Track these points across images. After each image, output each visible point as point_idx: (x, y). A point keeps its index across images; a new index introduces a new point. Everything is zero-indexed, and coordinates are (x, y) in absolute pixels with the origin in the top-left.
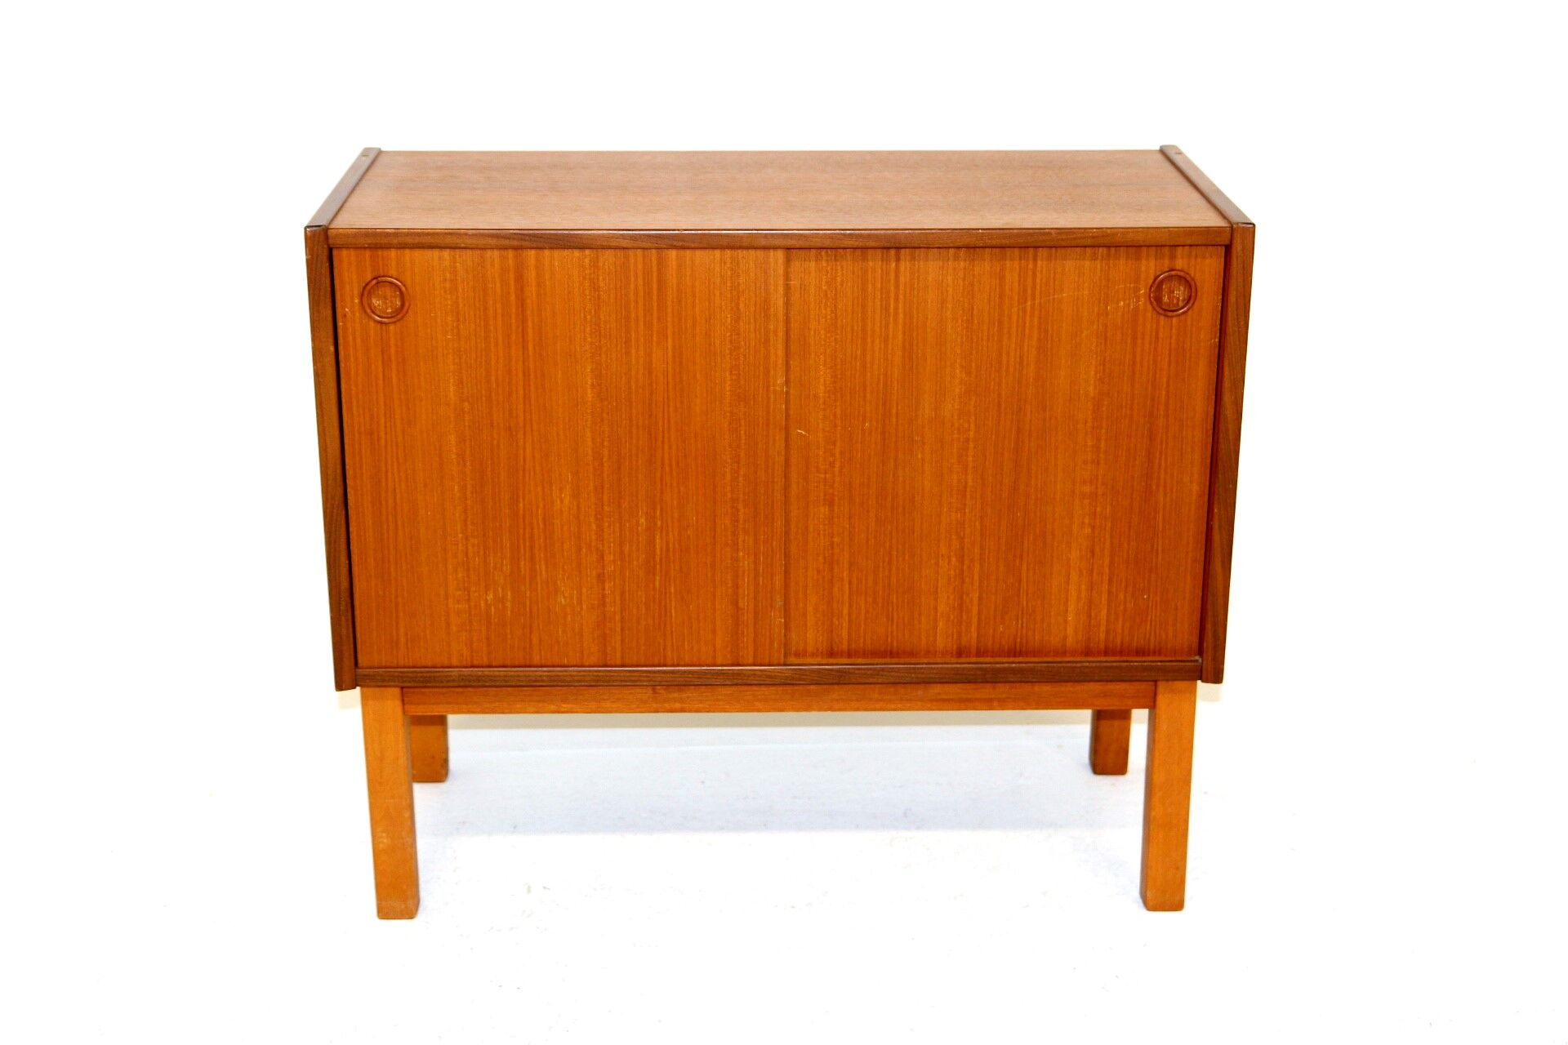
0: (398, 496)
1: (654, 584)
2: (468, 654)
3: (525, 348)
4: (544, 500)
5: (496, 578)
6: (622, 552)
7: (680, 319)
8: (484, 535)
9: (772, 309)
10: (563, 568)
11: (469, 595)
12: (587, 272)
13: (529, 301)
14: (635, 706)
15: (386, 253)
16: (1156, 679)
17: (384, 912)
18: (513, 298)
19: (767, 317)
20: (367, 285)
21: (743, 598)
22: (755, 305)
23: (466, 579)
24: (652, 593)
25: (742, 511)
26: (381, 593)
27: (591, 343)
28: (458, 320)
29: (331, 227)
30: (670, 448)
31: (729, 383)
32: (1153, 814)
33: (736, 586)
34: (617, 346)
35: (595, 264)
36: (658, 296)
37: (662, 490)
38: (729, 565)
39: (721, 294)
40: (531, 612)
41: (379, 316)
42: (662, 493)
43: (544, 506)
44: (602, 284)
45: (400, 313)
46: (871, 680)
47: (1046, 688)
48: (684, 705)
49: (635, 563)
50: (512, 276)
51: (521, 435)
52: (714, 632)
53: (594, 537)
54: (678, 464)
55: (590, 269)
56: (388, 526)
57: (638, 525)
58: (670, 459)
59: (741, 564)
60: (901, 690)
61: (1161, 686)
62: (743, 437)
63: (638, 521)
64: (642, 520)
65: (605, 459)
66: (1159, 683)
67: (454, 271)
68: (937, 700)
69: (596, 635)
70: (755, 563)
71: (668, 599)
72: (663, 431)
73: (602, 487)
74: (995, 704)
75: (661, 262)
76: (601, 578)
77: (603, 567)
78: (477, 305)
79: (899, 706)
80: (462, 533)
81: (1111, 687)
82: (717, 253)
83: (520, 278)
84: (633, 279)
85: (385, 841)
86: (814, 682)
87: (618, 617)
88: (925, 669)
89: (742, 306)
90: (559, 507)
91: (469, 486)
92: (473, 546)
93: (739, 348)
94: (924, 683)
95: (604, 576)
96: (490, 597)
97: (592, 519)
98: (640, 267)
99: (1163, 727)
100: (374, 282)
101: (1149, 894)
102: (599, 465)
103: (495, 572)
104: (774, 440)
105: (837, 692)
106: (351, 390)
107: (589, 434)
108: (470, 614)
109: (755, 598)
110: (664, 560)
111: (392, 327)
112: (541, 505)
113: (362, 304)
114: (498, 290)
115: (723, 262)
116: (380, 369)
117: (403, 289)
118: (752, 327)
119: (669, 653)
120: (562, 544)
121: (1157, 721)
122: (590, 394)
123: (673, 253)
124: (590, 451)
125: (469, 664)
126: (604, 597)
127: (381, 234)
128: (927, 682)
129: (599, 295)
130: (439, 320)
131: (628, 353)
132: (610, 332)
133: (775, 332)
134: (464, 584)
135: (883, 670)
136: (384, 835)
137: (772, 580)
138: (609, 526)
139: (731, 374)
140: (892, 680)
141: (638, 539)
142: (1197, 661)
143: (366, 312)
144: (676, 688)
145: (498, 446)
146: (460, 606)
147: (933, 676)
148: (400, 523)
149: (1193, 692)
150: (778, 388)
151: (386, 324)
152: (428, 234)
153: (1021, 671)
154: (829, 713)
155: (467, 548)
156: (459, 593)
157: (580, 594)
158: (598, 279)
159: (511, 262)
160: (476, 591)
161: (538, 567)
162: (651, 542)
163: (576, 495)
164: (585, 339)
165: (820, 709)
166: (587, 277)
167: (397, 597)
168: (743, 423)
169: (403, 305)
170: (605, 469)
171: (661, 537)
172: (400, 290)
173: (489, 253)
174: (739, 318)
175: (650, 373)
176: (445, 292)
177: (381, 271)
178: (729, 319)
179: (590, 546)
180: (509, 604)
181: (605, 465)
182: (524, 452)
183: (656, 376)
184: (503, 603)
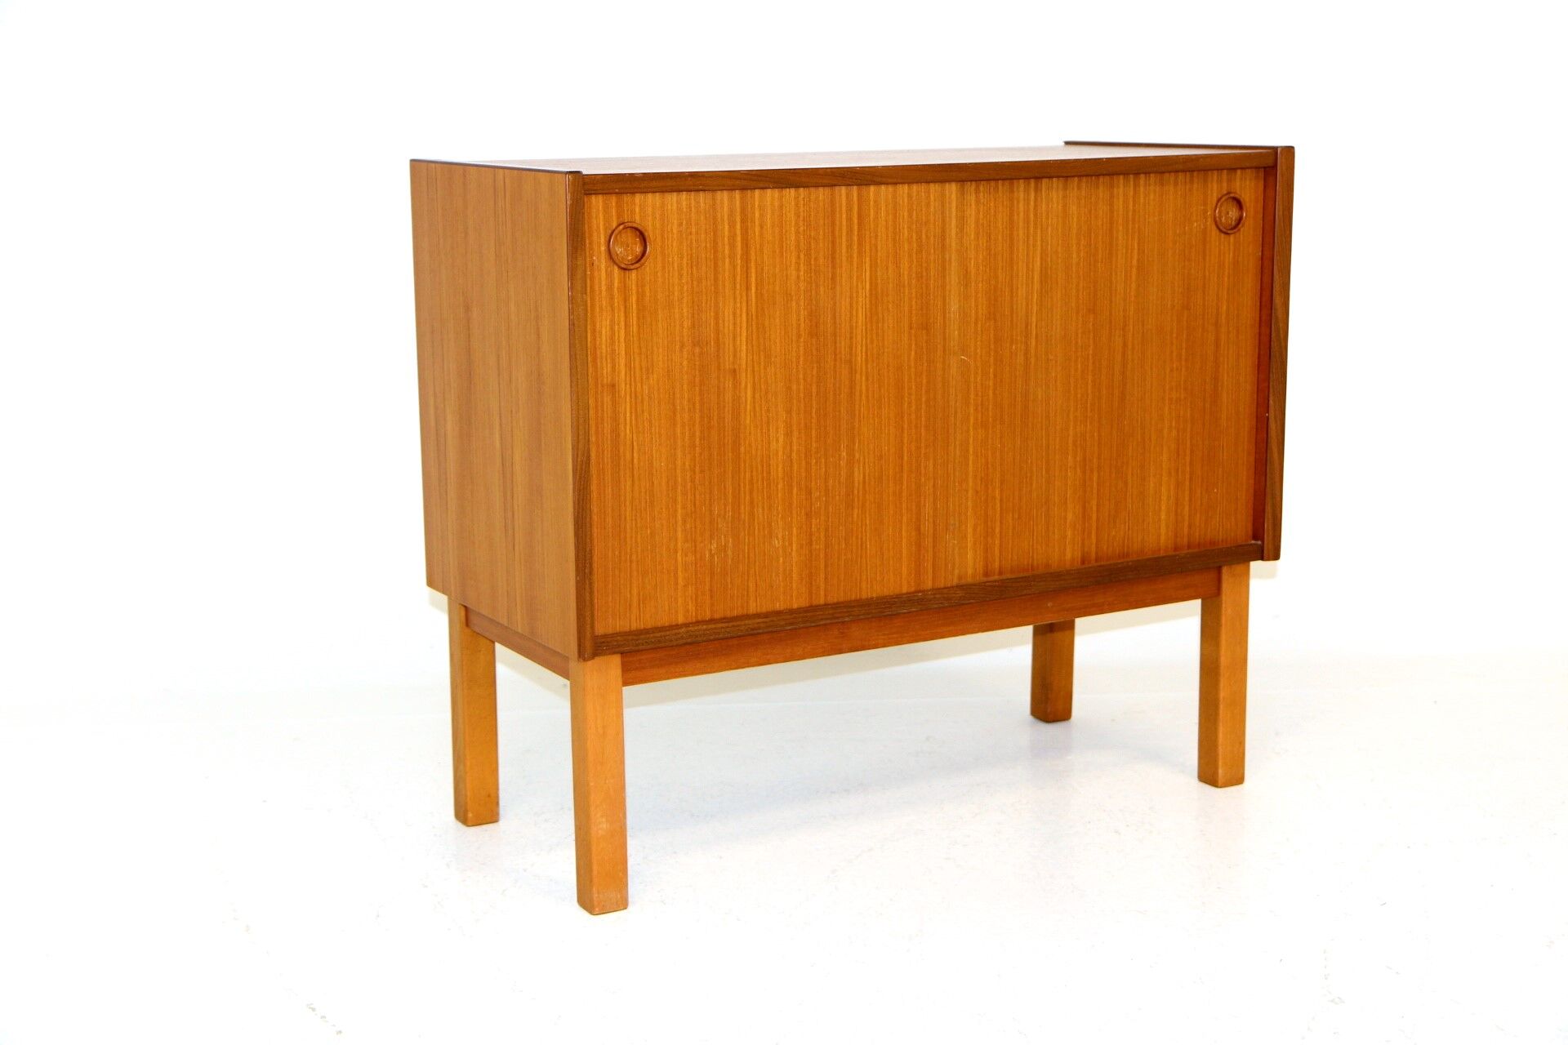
0: (635, 449)
1: (853, 518)
2: (694, 611)
3: (748, 288)
4: (762, 441)
5: (720, 526)
6: (826, 488)
8: (710, 483)
10: (777, 509)
11: (695, 546)
12: (801, 210)
15: (630, 197)
20: (613, 232)
23: (693, 530)
24: (851, 526)
26: (617, 553)
34: (824, 281)
35: (808, 205)
40: (749, 558)
41: (623, 263)
42: (860, 425)
45: (641, 259)
49: (837, 497)
51: (743, 377)
53: (803, 475)
54: (873, 395)
55: (804, 208)
56: (625, 481)
57: (840, 459)
61: (1225, 573)
63: (840, 456)
64: (844, 454)
65: (814, 396)
66: (1223, 568)
69: (803, 575)
70: (934, 487)
71: (864, 531)
75: (861, 198)
77: (811, 504)
78: (709, 247)
80: (691, 482)
87: (822, 555)
90: (775, 447)
91: (697, 433)
92: (700, 494)
95: (811, 514)
96: (714, 546)
100: (620, 227)
101: (1220, 772)
102: (808, 402)
103: (719, 520)
108: (696, 567)
109: (934, 522)
110: (861, 493)
111: (633, 273)
112: (760, 447)
113: (609, 251)
114: (727, 230)
117: (646, 233)
121: (1223, 606)
123: (871, 189)
126: (811, 534)
131: (834, 289)
134: (691, 535)
138: (816, 463)
141: (840, 474)
143: (612, 259)
145: (724, 389)
146: (687, 559)
148: (636, 476)
149: (1247, 570)
151: (629, 270)
155: (695, 497)
157: (791, 534)
159: (737, 203)
160: (701, 542)
161: (756, 510)
162: (851, 475)
163: (789, 434)
164: (799, 276)
166: (801, 215)
167: (631, 555)
169: (644, 251)
170: (814, 405)
171: (859, 469)
172: (642, 235)
173: (720, 194)
177: (627, 216)
179: (800, 484)
180: (730, 552)
181: (814, 401)
182: (746, 393)
184: (725, 551)
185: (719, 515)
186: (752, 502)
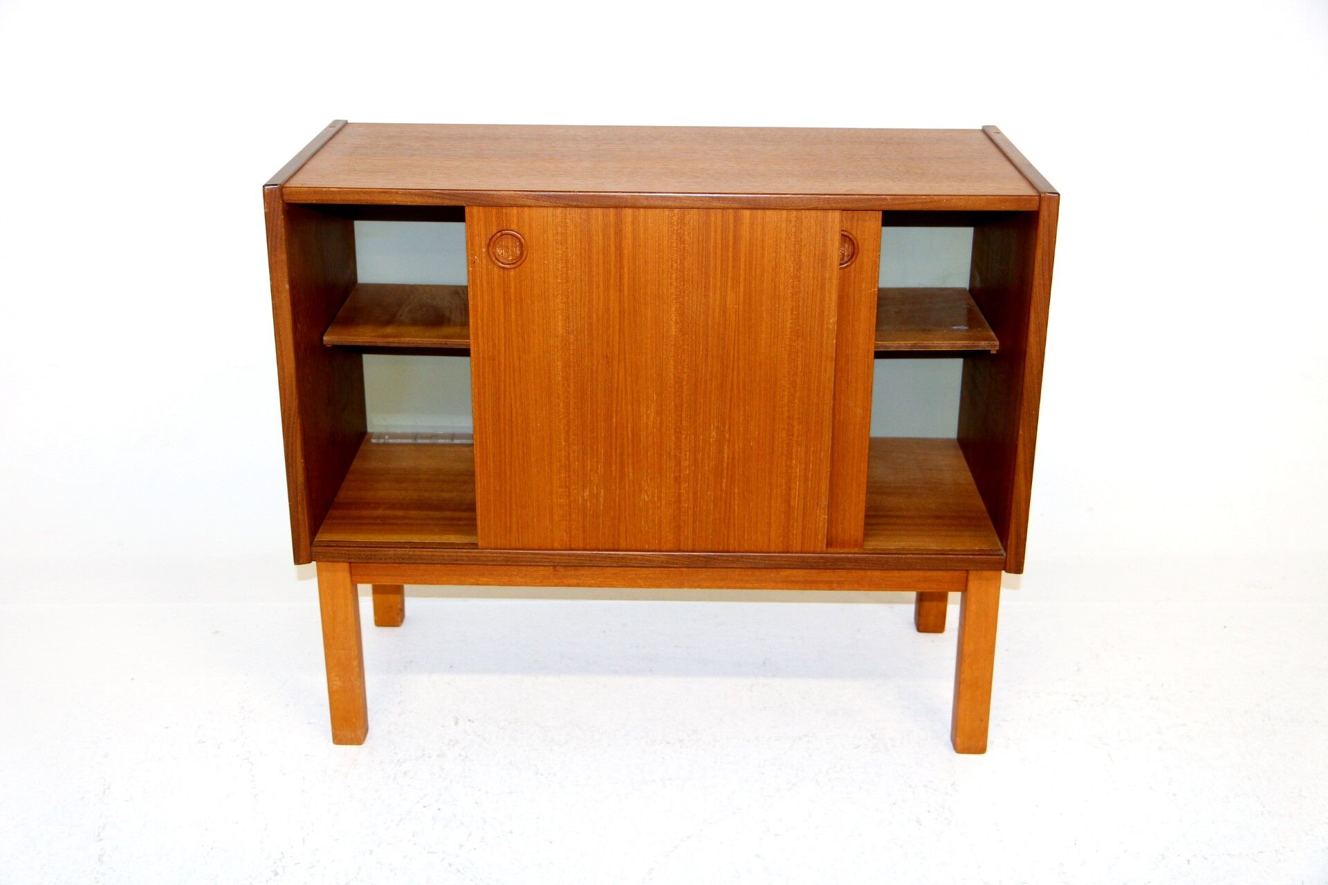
0: (514, 411)
1: (721, 486)
2: (568, 540)
3: (621, 290)
4: (633, 415)
5: (592, 479)
6: (695, 459)
7: (751, 268)
8: (583, 443)
9: (828, 260)
10: (647, 472)
11: (569, 492)
12: (675, 228)
13: (625, 251)
14: (539, 581)
15: (509, 210)
16: (968, 569)
17: (338, 739)
18: (613, 248)
19: (824, 266)
20: (492, 237)
21: (795, 498)
22: (815, 257)
23: (567, 479)
24: (719, 493)
25: (796, 427)
26: (498, 489)
27: (677, 287)
28: (567, 267)
29: (288, 185)
30: (739, 375)
31: (790, 321)
32: (962, 676)
33: (789, 489)
34: (697, 289)
35: (682, 221)
36: (733, 249)
37: (730, 408)
38: (784, 471)
39: (786, 247)
40: (619, 506)
41: (503, 263)
42: (730, 412)
43: (633, 421)
44: (687, 238)
45: (519, 260)
46: (732, 565)
47: (877, 574)
48: (579, 581)
49: (707, 468)
50: (612, 231)
51: (616, 363)
52: (769, 525)
53: (673, 446)
54: (744, 387)
55: (678, 225)
56: (505, 435)
57: (710, 437)
58: (738, 383)
59: (794, 471)
60: (757, 573)
61: (972, 575)
62: (800, 366)
63: (710, 434)
64: (714, 433)
65: (684, 383)
66: (970, 572)
67: (565, 226)
68: (787, 582)
69: (672, 526)
70: (805, 469)
71: (732, 498)
72: (733, 361)
73: (682, 406)
74: (835, 585)
75: (737, 220)
76: (677, 480)
77: (680, 471)
78: (583, 255)
79: (756, 585)
80: (565, 441)
81: (930, 574)
82: (784, 213)
83: (619, 232)
84: (713, 234)
85: (338, 683)
86: (685, 566)
87: (690, 512)
88: (776, 557)
89: (803, 258)
90: (645, 421)
91: (572, 403)
92: (574, 452)
93: (799, 292)
94: (776, 568)
95: (680, 478)
96: (587, 493)
97: (672, 432)
98: (719, 223)
99: (973, 607)
100: (499, 234)
101: (958, 740)
102: (679, 388)
103: (592, 474)
104: (826, 370)
105: (704, 573)
106: (477, 323)
107: (672, 363)
108: (570, 508)
109: (804, 499)
110: (730, 467)
111: (512, 272)
112: (631, 420)
113: (489, 253)
114: (601, 243)
115: (788, 220)
116: (502, 307)
117: (523, 240)
118: (811, 275)
119: (732, 541)
120: (647, 451)
121: (968, 601)
122: (673, 331)
123: (747, 213)
124: (672, 376)
125: (568, 547)
126: (680, 495)
127: (326, 192)
128: (778, 567)
129: (684, 247)
130: (551, 267)
131: (706, 296)
132: (692, 278)
133: (830, 278)
134: (566, 482)
135: (742, 557)
136: (338, 679)
137: (819, 484)
138: (686, 437)
139: (792, 314)
140: (749, 565)
141: (709, 449)
142: (1002, 555)
143: (491, 259)
144: (573, 568)
145: (597, 370)
146: (562, 501)
147: (783, 563)
148: (515, 433)
149: (999, 579)
150: (830, 326)
151: (507, 269)
152: (365, 193)
153: (856, 560)
154: (698, 590)
155: (569, 454)
156: (560, 490)
157: (660, 492)
158: (684, 234)
159: (612, 219)
160: (575, 489)
161: (626, 470)
162: (721, 451)
163: (660, 412)
164: (671, 284)
165: (691, 587)
166: (675, 232)
167: (511, 492)
168: (800, 355)
169: (521, 254)
170: (685, 390)
171: (729, 447)
172: (520, 241)
173: (594, 211)
174: (800, 268)
175: (725, 313)
176: (557, 243)
177: (505, 225)
178: (792, 269)
179: (670, 453)
180: (601, 500)
181: (684, 387)
182: (618, 376)
183: (730, 314)
184: (597, 499)
185: (591, 470)
186: (622, 462)
